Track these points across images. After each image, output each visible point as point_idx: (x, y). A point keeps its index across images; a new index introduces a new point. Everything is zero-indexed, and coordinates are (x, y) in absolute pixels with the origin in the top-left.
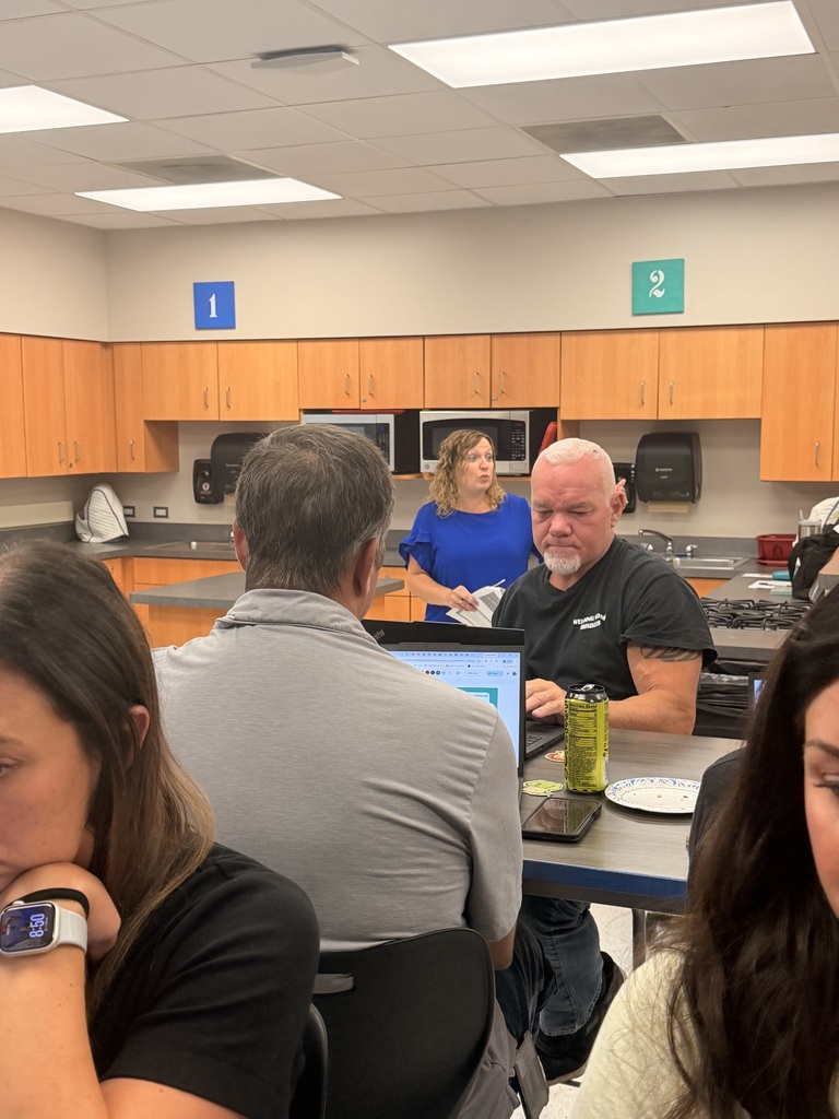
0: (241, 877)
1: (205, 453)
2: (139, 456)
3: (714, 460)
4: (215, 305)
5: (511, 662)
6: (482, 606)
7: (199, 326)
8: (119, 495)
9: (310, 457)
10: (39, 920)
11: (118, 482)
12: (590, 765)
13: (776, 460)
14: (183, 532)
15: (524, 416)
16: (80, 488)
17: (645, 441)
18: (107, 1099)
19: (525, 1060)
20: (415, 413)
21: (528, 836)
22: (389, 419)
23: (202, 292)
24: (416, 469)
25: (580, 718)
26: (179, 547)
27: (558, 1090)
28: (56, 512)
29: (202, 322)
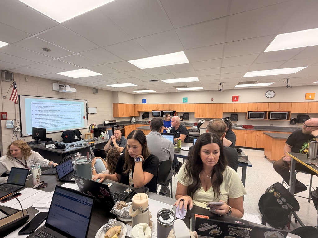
0: (153, 156)
1: (143, 114)
2: (137, 115)
3: (190, 116)
4: (144, 101)
5: (172, 137)
6: (169, 129)
7: (143, 103)
8: (135, 118)
9: (157, 120)
10: (139, 159)
11: (135, 117)
12: (180, 146)
13: (196, 116)
14: (141, 122)
15: (173, 111)
16: (131, 118)
17: (184, 114)
18: (144, 173)
19: (174, 171)
20: (163, 111)
21: (175, 152)
22: (160, 112)
23: (143, 100)
24: (162, 116)
25: (179, 142)
26: (140, 123)
27: (176, 174)
28: (129, 120)
29: (143, 102)
